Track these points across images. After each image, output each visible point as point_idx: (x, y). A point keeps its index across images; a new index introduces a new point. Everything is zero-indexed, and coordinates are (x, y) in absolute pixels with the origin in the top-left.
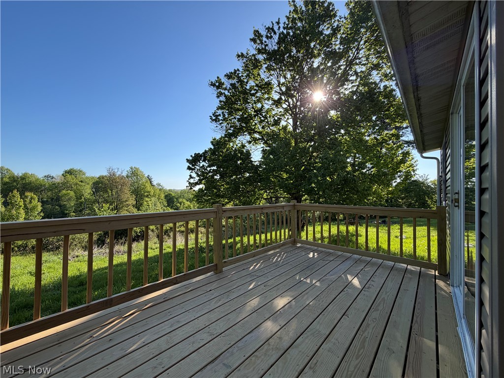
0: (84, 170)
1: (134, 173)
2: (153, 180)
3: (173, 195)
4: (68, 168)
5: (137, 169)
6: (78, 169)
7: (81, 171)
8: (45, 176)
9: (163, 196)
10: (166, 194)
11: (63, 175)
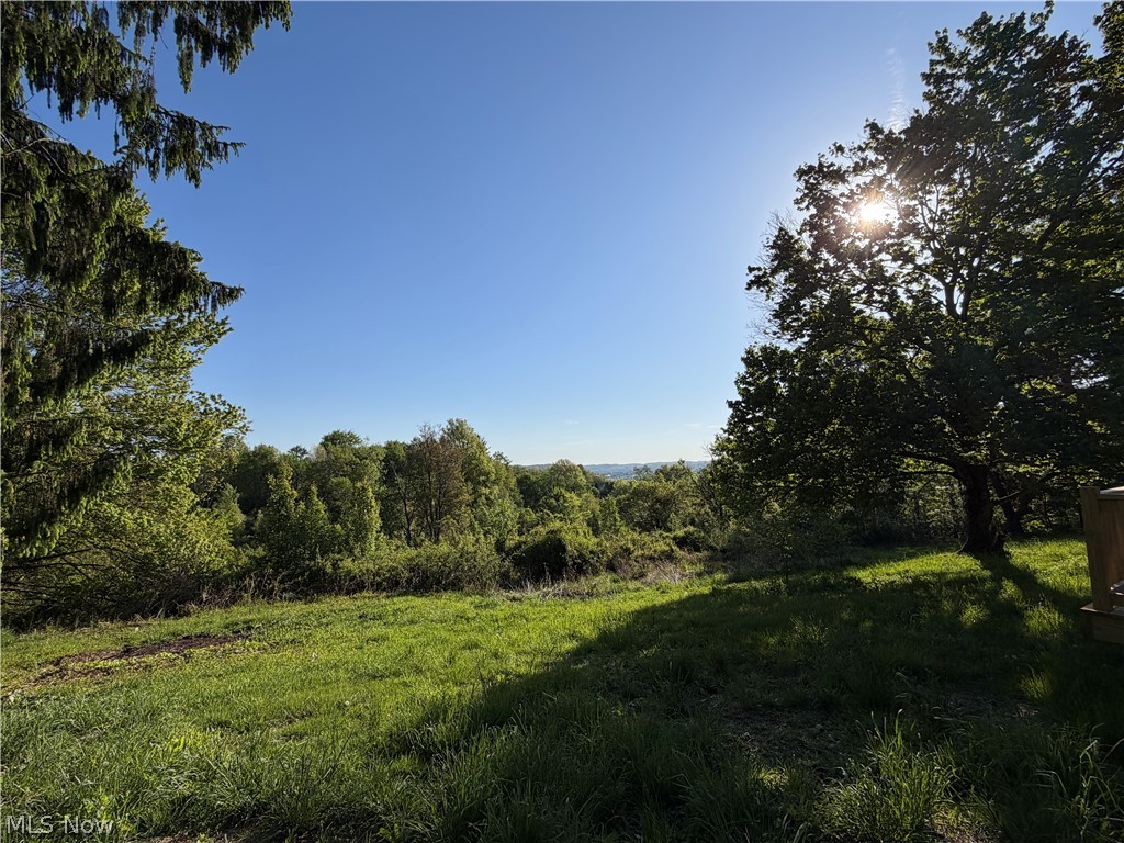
0: (357, 433)
1: (457, 432)
2: (487, 446)
3: (533, 478)
4: (330, 432)
5: (461, 424)
6: (347, 432)
7: (352, 436)
8: (293, 450)
9: (513, 481)
10: (519, 476)
11: (322, 444)
